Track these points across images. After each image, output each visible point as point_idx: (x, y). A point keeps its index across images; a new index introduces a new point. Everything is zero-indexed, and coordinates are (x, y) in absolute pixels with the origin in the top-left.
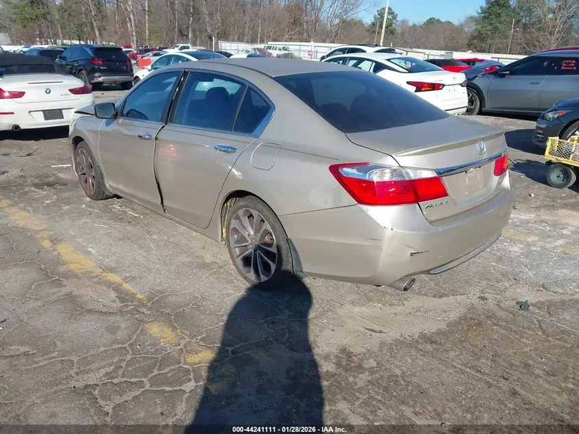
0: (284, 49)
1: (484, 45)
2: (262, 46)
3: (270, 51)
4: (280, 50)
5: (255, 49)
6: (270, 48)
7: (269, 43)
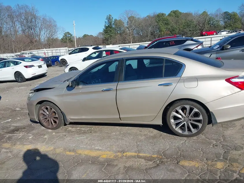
0: (31, 53)
1: (108, 42)
2: (19, 53)
3: (24, 55)
4: (28, 54)
5: (16, 55)
6: (23, 54)
7: (22, 52)
